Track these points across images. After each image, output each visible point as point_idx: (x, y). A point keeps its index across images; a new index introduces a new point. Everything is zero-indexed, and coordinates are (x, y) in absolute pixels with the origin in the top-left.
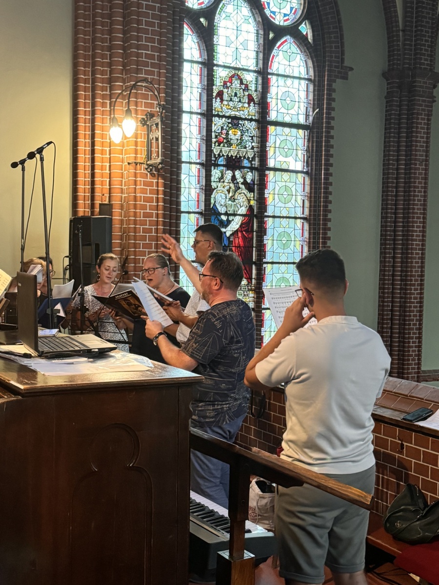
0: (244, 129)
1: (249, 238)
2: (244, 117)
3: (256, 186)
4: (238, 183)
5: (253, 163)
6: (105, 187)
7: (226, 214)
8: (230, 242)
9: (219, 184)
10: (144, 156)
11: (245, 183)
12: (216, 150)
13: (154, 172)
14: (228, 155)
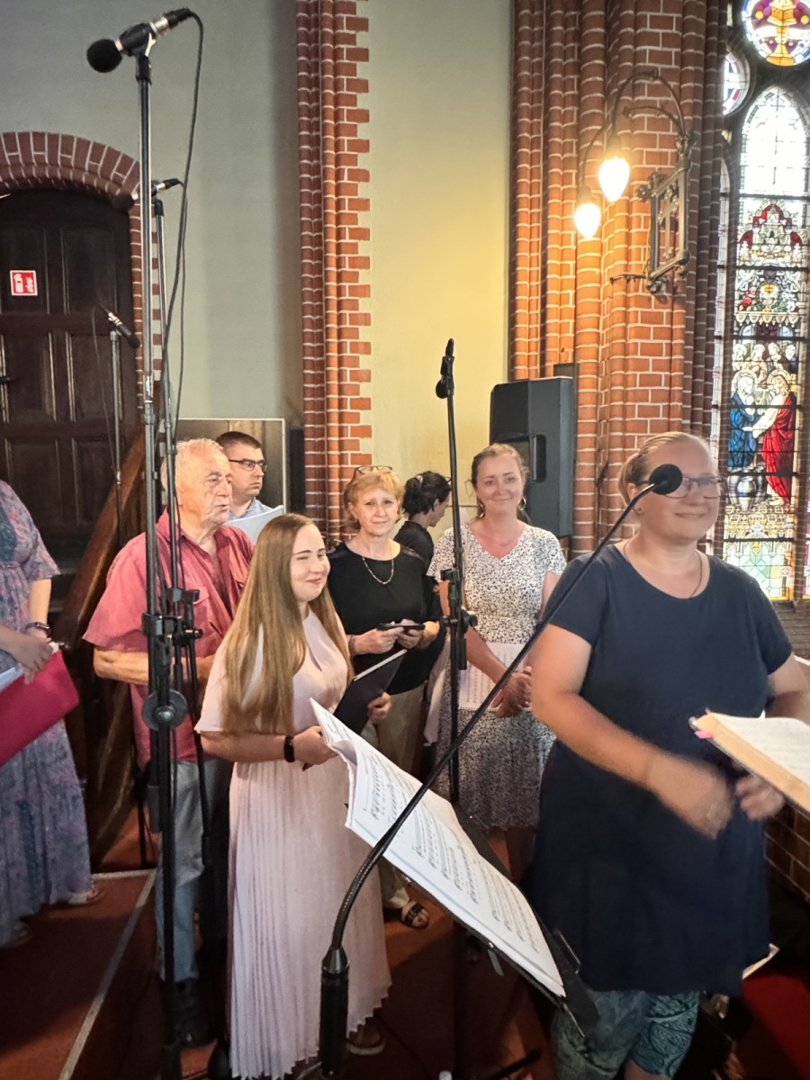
0: (784, 283)
1: (788, 439)
2: (783, 266)
3: (800, 364)
4: (772, 361)
5: (797, 331)
6: (566, 335)
7: (754, 406)
8: (758, 445)
9: (744, 365)
10: (645, 263)
11: (783, 361)
12: (740, 316)
13: (665, 294)
14: (758, 323)
